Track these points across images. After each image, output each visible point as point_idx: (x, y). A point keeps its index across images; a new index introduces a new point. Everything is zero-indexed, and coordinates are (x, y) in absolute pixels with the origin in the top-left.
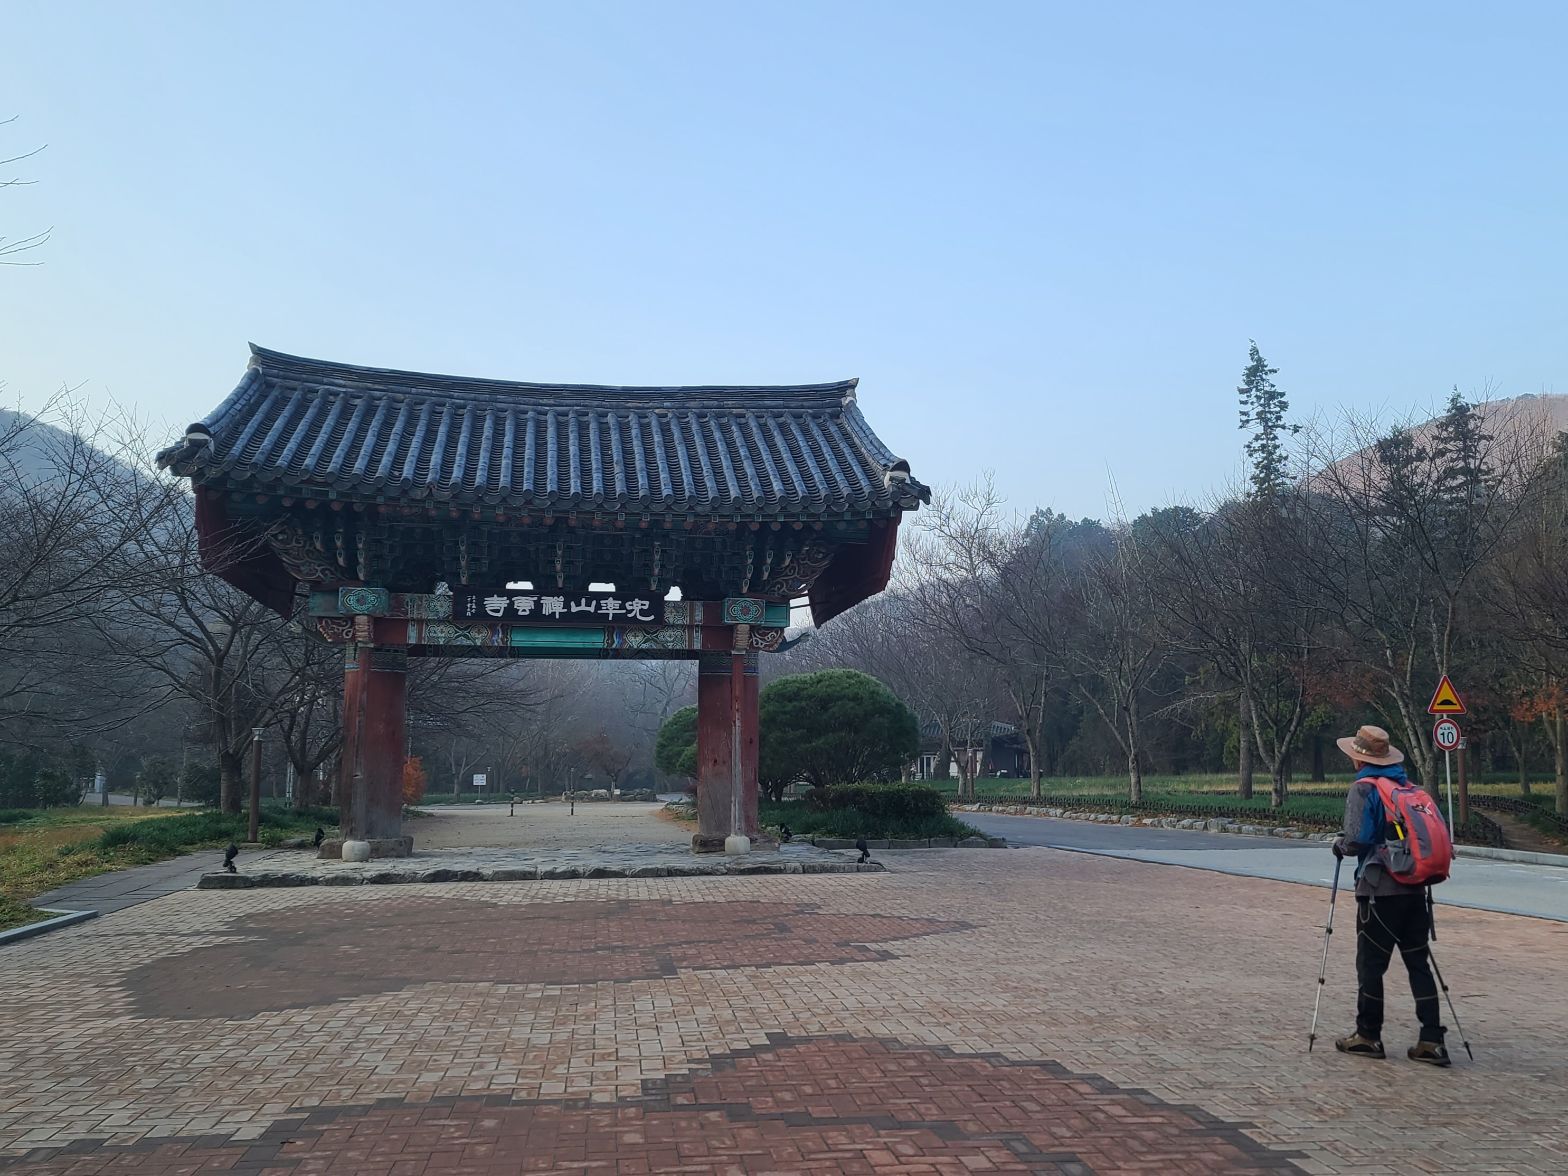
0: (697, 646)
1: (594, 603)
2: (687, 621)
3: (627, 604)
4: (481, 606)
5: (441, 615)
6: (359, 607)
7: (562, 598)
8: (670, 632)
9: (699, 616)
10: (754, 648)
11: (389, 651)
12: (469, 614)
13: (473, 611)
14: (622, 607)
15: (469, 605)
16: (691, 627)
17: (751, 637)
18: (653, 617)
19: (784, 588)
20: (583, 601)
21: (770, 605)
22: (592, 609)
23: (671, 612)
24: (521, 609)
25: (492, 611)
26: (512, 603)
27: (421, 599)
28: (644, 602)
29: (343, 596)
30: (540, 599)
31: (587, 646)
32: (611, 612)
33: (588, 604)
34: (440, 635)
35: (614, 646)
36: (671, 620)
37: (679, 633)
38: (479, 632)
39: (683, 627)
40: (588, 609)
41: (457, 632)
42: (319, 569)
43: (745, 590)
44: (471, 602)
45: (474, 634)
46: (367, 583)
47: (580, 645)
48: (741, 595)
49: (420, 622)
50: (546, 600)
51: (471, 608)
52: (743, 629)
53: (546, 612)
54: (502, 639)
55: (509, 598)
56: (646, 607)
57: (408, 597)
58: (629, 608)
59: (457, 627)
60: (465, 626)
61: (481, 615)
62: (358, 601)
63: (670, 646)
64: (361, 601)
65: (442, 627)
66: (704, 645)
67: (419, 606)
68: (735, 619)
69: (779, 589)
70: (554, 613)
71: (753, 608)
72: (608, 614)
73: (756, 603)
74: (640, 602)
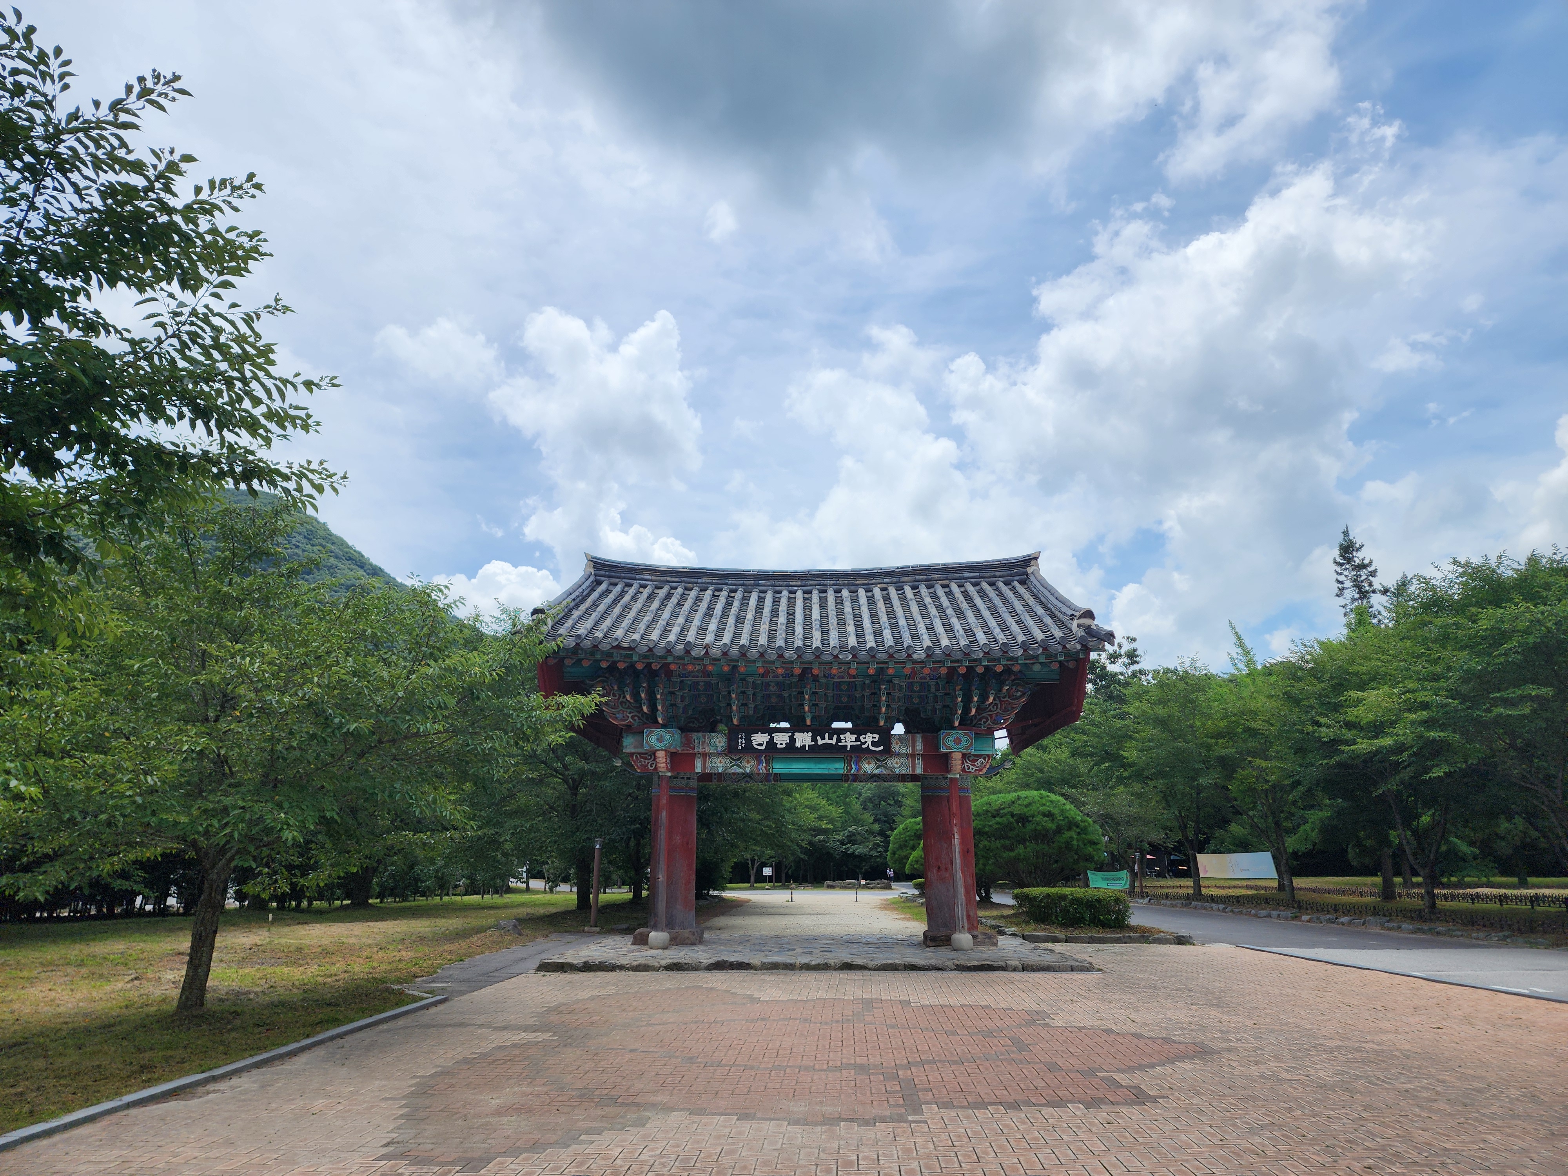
0: (919, 771)
1: (835, 737)
2: (910, 751)
3: (861, 738)
4: (749, 741)
5: (719, 749)
6: (659, 744)
7: (810, 734)
8: (897, 760)
9: (919, 746)
10: (966, 772)
11: (683, 778)
12: (740, 748)
13: (743, 745)
14: (857, 740)
15: (740, 741)
16: (913, 756)
17: (963, 763)
18: (882, 748)
19: (988, 722)
20: (827, 735)
22: (834, 742)
23: (897, 743)
24: (779, 743)
25: (757, 745)
26: (772, 739)
27: (704, 737)
28: (874, 735)
29: (647, 736)
30: (793, 735)
31: (831, 772)
32: (849, 744)
33: (831, 738)
34: (719, 765)
35: (852, 772)
36: (897, 750)
37: (903, 760)
38: (748, 762)
39: (907, 756)
40: (830, 742)
42: (630, 716)
43: (957, 723)
44: (741, 738)
45: (744, 764)
46: (664, 726)
47: (826, 772)
48: (954, 728)
49: (704, 755)
50: (798, 735)
51: (741, 743)
52: (957, 756)
53: (798, 744)
55: (770, 735)
56: (876, 740)
57: (694, 735)
58: (863, 740)
60: (737, 757)
61: (749, 748)
62: (658, 739)
63: (897, 771)
64: (660, 740)
65: (720, 758)
66: (924, 770)
67: (703, 743)
68: (949, 748)
69: (985, 722)
70: (804, 746)
71: (964, 739)
72: (847, 746)
73: (966, 735)
74: (872, 735)
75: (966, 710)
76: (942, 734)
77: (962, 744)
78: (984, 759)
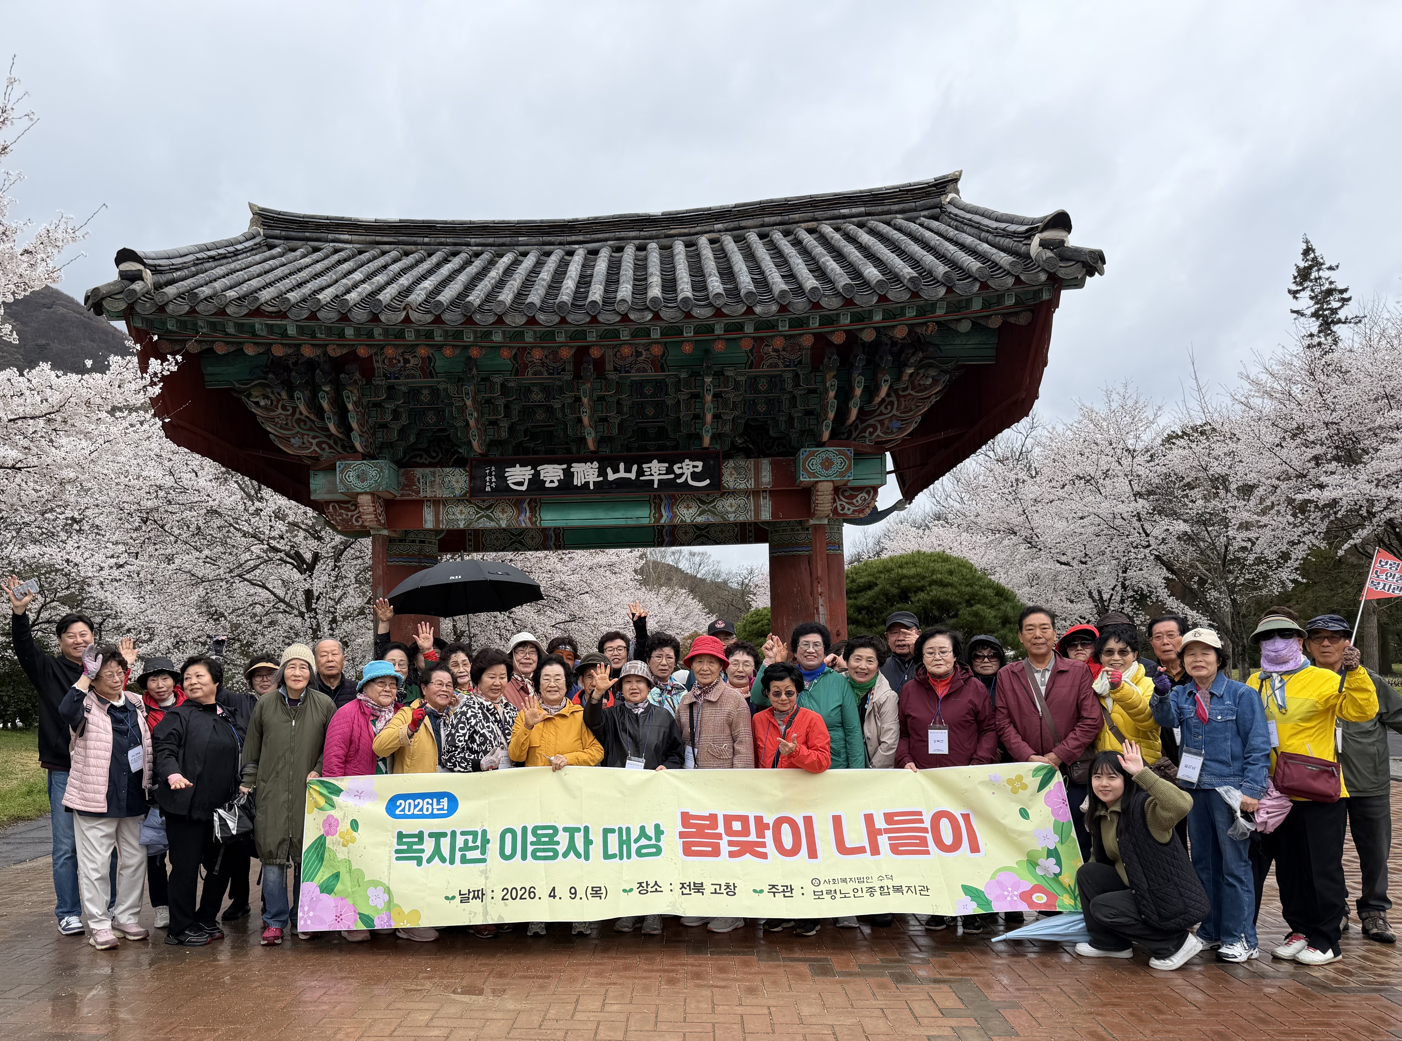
0: (766, 515)
1: (635, 468)
2: (751, 485)
3: (675, 467)
4: (502, 478)
5: (457, 492)
6: (360, 485)
7: (596, 464)
8: (731, 501)
9: (766, 478)
10: (839, 514)
11: (413, 541)
12: (488, 489)
13: (493, 485)
14: (670, 471)
15: (488, 478)
16: (756, 493)
17: (835, 501)
18: (708, 482)
19: (878, 432)
20: (622, 466)
21: (860, 456)
22: (633, 476)
23: (731, 474)
24: (548, 480)
25: (514, 484)
26: (537, 474)
27: (434, 474)
28: (696, 463)
29: (342, 472)
30: (570, 467)
31: (631, 522)
32: (656, 478)
33: (628, 470)
34: (459, 516)
35: (662, 521)
36: (731, 485)
37: (741, 501)
38: (503, 511)
39: (747, 493)
40: (628, 475)
41: (478, 513)
42: (314, 442)
43: (826, 436)
44: (490, 475)
45: (498, 514)
46: (367, 456)
47: (624, 523)
48: (821, 443)
49: (437, 502)
50: (577, 468)
51: (491, 482)
52: (825, 489)
53: (577, 482)
54: (530, 519)
55: (534, 468)
56: (698, 470)
57: (419, 472)
58: (678, 471)
59: (478, 507)
60: (487, 504)
61: (503, 489)
62: (358, 477)
63: (732, 518)
64: (361, 477)
65: (460, 507)
66: (774, 514)
67: (432, 483)
68: (814, 475)
69: (871, 434)
70: (587, 483)
71: (837, 460)
72: (653, 480)
73: (841, 453)
74: (692, 463)
75: (842, 413)
76: (803, 453)
77: (835, 468)
78: (868, 493)
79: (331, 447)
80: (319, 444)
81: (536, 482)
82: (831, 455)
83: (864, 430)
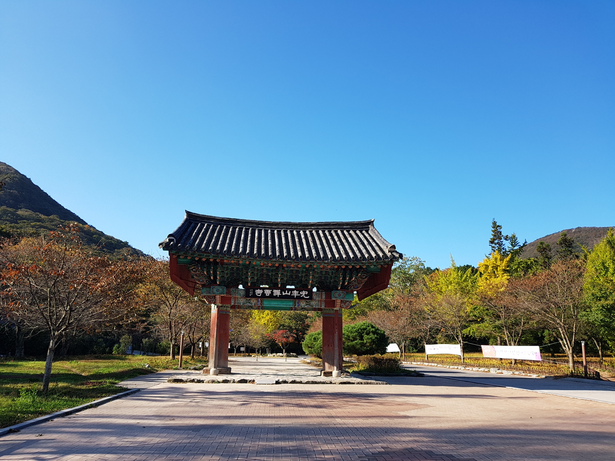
2: (320, 298)
4: (254, 293)
5: (241, 296)
6: (217, 293)
7: (280, 290)
8: (314, 302)
9: (324, 297)
10: (341, 307)
11: (225, 307)
12: (250, 295)
13: (252, 294)
16: (321, 301)
17: (341, 304)
18: (309, 297)
19: (352, 288)
20: (287, 291)
21: (347, 293)
22: (289, 294)
23: (315, 295)
24: (267, 294)
25: (257, 294)
26: (264, 292)
27: (234, 290)
29: (212, 289)
30: (273, 291)
34: (241, 302)
35: (296, 306)
36: (315, 298)
37: (317, 302)
38: (253, 301)
39: (318, 300)
41: (246, 301)
46: (219, 285)
47: (285, 306)
49: (235, 298)
52: (339, 301)
53: (274, 295)
54: (260, 304)
56: (307, 294)
57: (231, 289)
58: (301, 294)
59: (247, 299)
60: (249, 299)
61: (254, 296)
64: (218, 291)
65: (242, 299)
66: (325, 306)
68: (336, 298)
69: (350, 288)
70: (277, 295)
71: (342, 294)
72: (294, 296)
73: (343, 292)
74: (305, 292)
75: (343, 283)
76: (333, 292)
77: (341, 296)
78: (349, 302)
79: (209, 281)
80: (206, 281)
81: (263, 294)
82: (341, 293)
83: (349, 287)
